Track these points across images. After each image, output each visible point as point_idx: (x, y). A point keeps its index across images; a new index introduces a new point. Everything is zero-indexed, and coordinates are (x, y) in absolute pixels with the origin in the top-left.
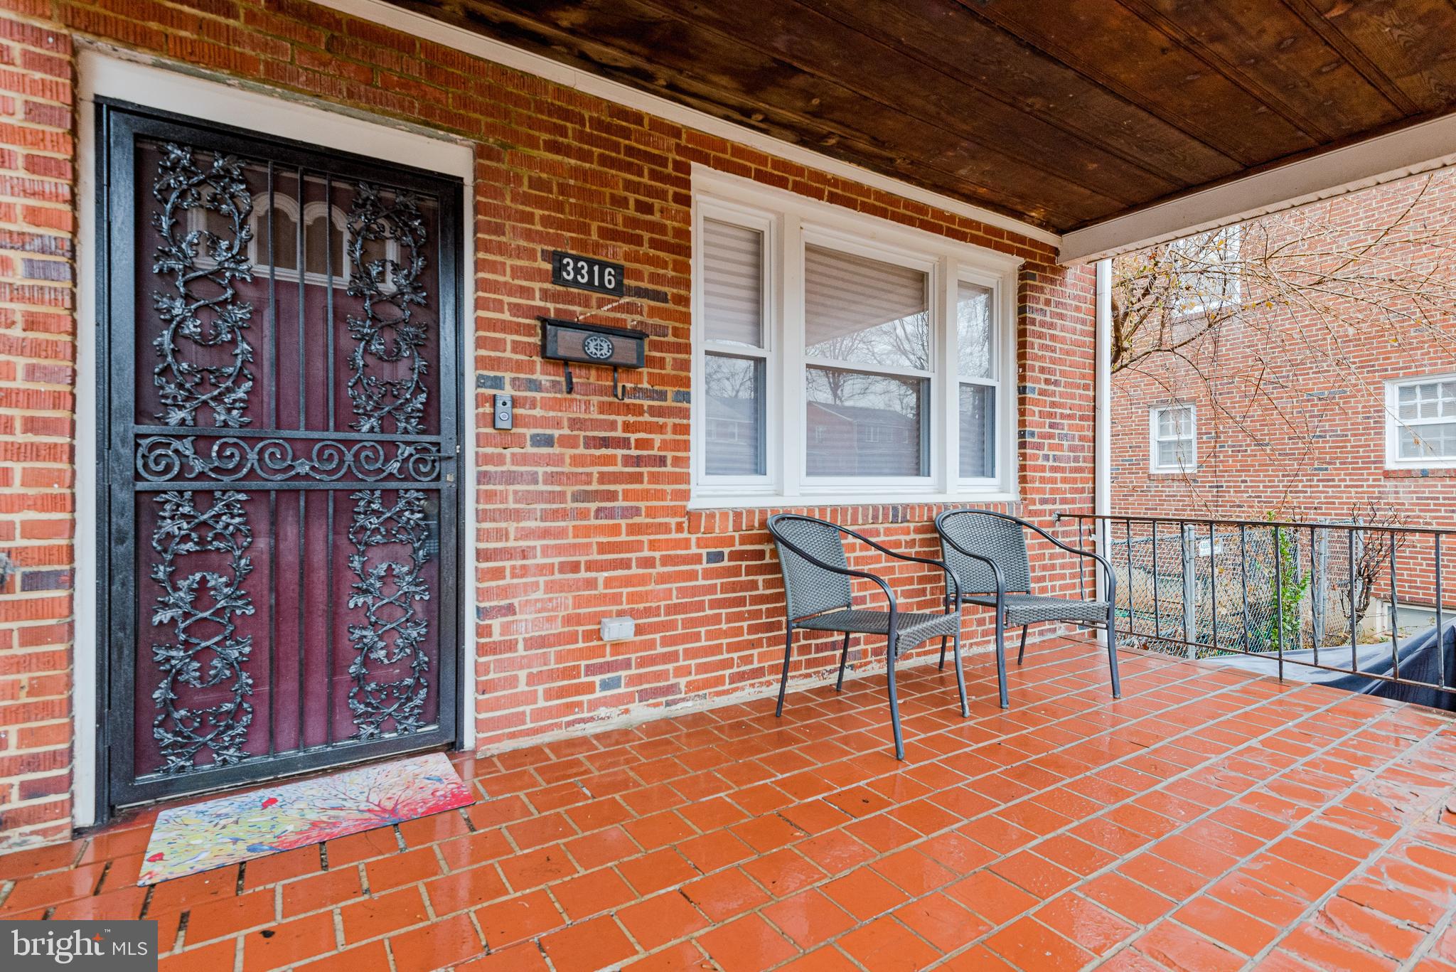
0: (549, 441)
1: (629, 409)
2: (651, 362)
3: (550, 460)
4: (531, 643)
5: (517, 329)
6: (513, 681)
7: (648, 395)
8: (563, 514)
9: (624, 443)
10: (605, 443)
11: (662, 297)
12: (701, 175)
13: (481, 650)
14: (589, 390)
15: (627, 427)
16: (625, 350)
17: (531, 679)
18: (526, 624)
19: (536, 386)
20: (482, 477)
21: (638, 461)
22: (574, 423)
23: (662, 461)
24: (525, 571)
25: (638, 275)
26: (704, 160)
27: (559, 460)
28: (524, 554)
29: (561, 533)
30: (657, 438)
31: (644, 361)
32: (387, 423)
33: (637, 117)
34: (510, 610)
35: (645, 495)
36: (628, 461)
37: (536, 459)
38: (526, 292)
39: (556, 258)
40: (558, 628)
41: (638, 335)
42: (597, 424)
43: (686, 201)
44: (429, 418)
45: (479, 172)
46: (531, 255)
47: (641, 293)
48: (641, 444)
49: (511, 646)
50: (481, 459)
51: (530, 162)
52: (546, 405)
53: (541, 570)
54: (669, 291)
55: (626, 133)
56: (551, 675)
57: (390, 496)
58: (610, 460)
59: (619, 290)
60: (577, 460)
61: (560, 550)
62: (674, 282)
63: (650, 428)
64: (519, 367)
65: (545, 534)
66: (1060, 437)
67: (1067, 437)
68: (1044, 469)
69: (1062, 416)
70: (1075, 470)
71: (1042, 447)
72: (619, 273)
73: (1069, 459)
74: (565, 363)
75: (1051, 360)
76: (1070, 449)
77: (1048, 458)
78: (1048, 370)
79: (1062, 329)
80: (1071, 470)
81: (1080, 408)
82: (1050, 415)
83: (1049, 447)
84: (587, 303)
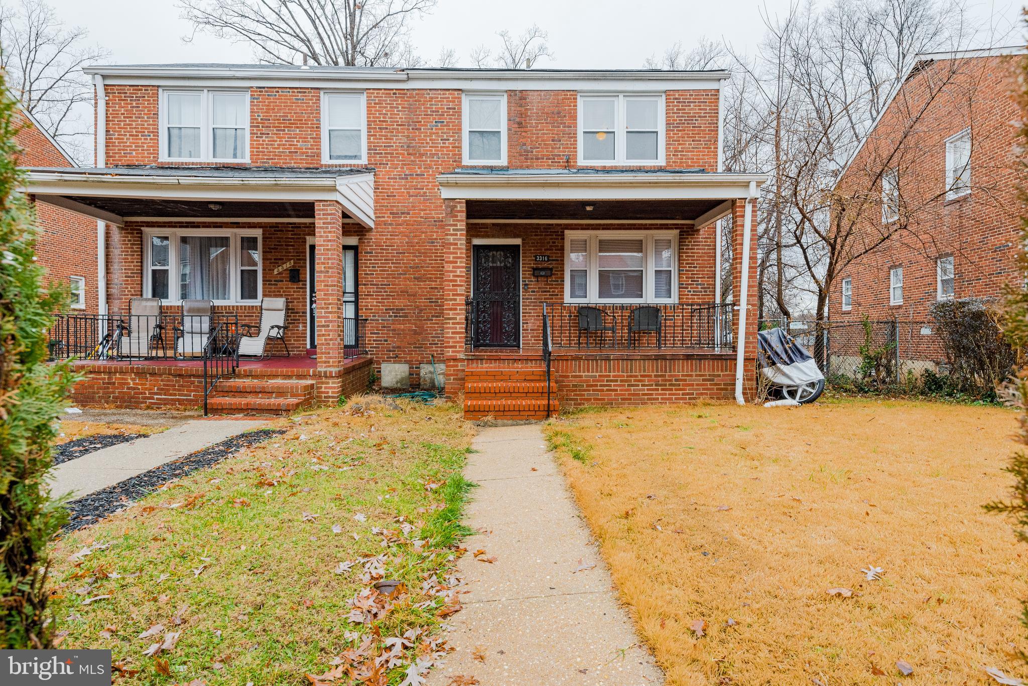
0: (534, 292)
1: (550, 285)
2: (555, 274)
3: (534, 295)
4: (531, 330)
5: (529, 271)
6: (528, 337)
7: (554, 281)
8: (537, 306)
9: (549, 292)
10: (545, 292)
11: (558, 260)
12: (567, 232)
13: (523, 330)
14: (542, 281)
15: (550, 288)
16: (549, 273)
17: (531, 337)
18: (530, 326)
19: (532, 281)
20: (523, 299)
21: (552, 295)
22: (539, 288)
23: (557, 295)
24: (529, 316)
25: (553, 257)
26: (567, 229)
27: (536, 295)
28: (530, 313)
29: (536, 309)
30: (556, 290)
31: (552, 274)
32: (508, 290)
33: (552, 225)
34: (527, 323)
35: (555, 302)
36: (550, 295)
37: (532, 295)
38: (530, 264)
39: (536, 257)
40: (536, 328)
41: (551, 269)
42: (543, 288)
43: (563, 239)
44: (514, 288)
45: (523, 243)
46: (531, 257)
47: (553, 260)
48: (553, 292)
49: (528, 330)
50: (523, 295)
51: (531, 239)
53: (533, 316)
55: (550, 229)
56: (535, 337)
57: (509, 302)
58: (546, 295)
59: (548, 260)
60: (540, 295)
61: (536, 313)
62: (560, 257)
63: (555, 288)
64: (529, 278)
65: (534, 309)
66: (696, 284)
67: (700, 284)
68: (688, 295)
69: (697, 278)
70: (705, 295)
71: (688, 288)
72: (548, 257)
73: (701, 292)
74: (537, 277)
75: (692, 260)
76: (702, 288)
77: (690, 292)
78: (691, 264)
79: (697, 249)
80: (702, 295)
81: (707, 274)
82: (692, 278)
83: (691, 288)
84: (541, 264)
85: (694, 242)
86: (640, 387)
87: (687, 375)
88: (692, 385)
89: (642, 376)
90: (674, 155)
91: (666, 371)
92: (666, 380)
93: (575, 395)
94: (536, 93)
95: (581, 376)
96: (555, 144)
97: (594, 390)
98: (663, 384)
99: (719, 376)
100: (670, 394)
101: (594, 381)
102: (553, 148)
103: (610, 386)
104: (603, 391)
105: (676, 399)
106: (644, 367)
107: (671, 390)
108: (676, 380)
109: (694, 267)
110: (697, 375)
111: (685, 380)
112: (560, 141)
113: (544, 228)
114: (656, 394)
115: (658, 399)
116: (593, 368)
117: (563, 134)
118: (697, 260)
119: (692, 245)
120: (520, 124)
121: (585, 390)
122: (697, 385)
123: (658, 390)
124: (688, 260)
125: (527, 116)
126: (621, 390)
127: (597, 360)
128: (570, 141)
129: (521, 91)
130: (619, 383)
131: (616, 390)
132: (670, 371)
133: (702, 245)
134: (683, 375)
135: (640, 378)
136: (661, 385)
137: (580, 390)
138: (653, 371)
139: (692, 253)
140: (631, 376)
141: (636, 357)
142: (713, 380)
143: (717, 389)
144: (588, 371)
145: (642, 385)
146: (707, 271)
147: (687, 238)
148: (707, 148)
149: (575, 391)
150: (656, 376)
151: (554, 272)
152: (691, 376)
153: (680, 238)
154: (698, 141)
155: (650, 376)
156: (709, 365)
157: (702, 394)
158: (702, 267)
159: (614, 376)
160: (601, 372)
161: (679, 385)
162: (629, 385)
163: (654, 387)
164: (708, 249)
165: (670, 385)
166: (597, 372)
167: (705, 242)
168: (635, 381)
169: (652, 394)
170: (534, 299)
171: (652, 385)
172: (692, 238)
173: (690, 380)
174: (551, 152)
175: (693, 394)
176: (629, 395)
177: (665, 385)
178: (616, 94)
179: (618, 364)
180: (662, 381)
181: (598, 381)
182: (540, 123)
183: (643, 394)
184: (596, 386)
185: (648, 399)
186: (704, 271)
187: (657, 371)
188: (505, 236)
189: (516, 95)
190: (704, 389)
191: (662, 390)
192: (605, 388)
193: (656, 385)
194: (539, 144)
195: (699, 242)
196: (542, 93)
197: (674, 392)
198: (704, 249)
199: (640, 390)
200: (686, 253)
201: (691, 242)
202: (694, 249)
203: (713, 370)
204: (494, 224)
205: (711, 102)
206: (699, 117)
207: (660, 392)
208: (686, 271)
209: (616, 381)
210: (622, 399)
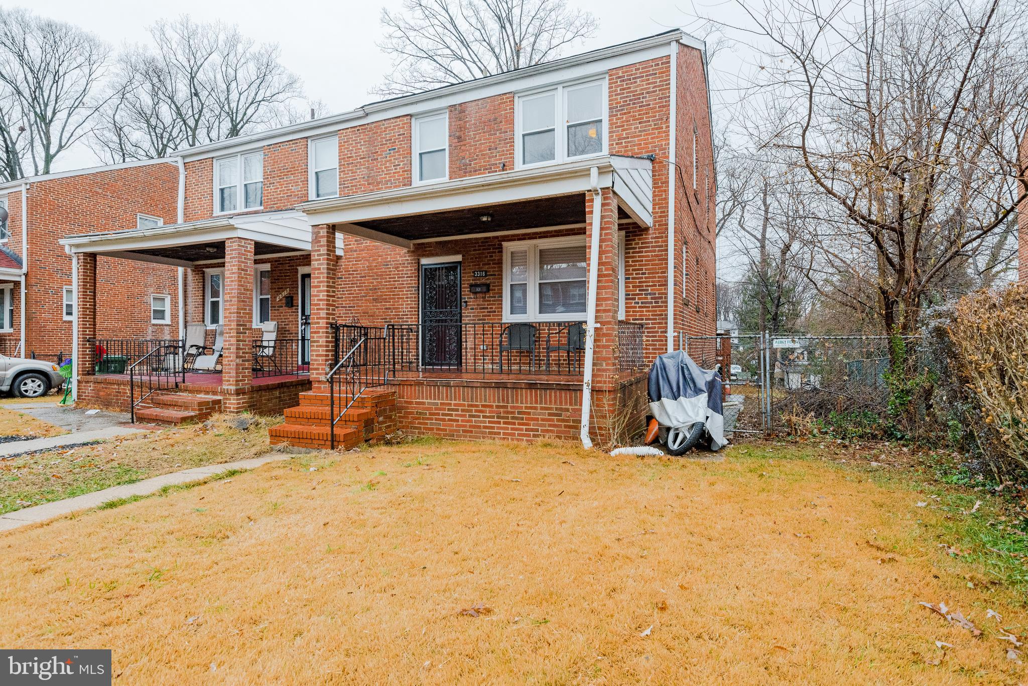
0: (473, 309)
1: (488, 301)
2: (492, 290)
3: (473, 313)
4: (470, 348)
5: (468, 288)
6: (467, 356)
7: (492, 297)
9: (487, 308)
10: (483, 308)
11: (495, 275)
12: (505, 244)
13: (463, 348)
14: (480, 298)
15: (488, 305)
16: (484, 289)
17: (471, 356)
18: (469, 345)
19: (471, 298)
20: (463, 316)
21: (490, 312)
22: (478, 305)
23: (495, 312)
24: (469, 334)
25: (489, 272)
26: (504, 241)
28: (469, 331)
31: (489, 290)
32: (451, 307)
33: (490, 238)
35: (491, 319)
36: (488, 312)
37: (471, 313)
38: (469, 280)
39: (474, 272)
41: (488, 286)
42: (482, 305)
43: (501, 252)
44: (456, 306)
45: (463, 260)
46: (470, 273)
47: (491, 275)
48: (491, 308)
50: (463, 313)
51: (470, 255)
52: (474, 302)
53: (472, 334)
54: (496, 273)
55: (487, 242)
56: (474, 356)
57: (451, 320)
58: (484, 312)
59: (486, 276)
60: (478, 312)
62: (498, 271)
63: (492, 304)
64: (468, 295)
66: (646, 294)
67: (650, 294)
68: (635, 307)
69: (647, 286)
70: (656, 307)
71: (634, 299)
72: (486, 272)
73: (651, 303)
74: (475, 293)
75: (640, 265)
76: (652, 298)
77: (638, 303)
78: (638, 270)
79: (646, 252)
80: (653, 307)
81: (659, 281)
82: (639, 286)
83: (639, 299)
84: (479, 280)
85: (642, 244)
86: (481, 419)
87: (531, 408)
88: (537, 419)
89: (483, 406)
90: (617, 144)
91: (508, 403)
92: (508, 412)
93: (419, 423)
94: (474, 104)
95: (423, 403)
96: (491, 153)
97: (436, 419)
98: (505, 416)
99: (567, 410)
100: (512, 429)
101: (436, 409)
102: (489, 157)
103: (451, 415)
104: (444, 420)
105: (519, 435)
106: (485, 396)
107: (514, 424)
108: (519, 413)
109: (643, 274)
110: (542, 408)
111: (529, 413)
112: (496, 148)
113: (482, 242)
114: (498, 428)
115: (499, 433)
116: (435, 396)
117: (500, 141)
118: (646, 265)
119: (639, 248)
120: (459, 138)
121: (428, 419)
122: (543, 420)
123: (499, 423)
124: (635, 265)
125: (465, 128)
126: (462, 421)
127: (439, 387)
128: (506, 147)
129: (460, 104)
130: (460, 413)
131: (458, 421)
132: (513, 402)
133: (652, 247)
134: (526, 408)
135: (480, 408)
136: (503, 418)
137: (423, 419)
138: (494, 402)
139: (639, 257)
140: (472, 406)
141: (475, 385)
142: (560, 415)
143: (566, 426)
144: (431, 398)
145: (484, 417)
146: (659, 277)
147: (634, 240)
148: (657, 129)
149: (419, 418)
150: (497, 407)
151: (491, 288)
152: (536, 408)
153: (627, 241)
154: (645, 122)
155: (491, 406)
156: (555, 396)
157: (547, 431)
158: (653, 273)
159: (455, 405)
160: (443, 400)
161: (522, 419)
162: (470, 416)
163: (496, 420)
164: (659, 251)
165: (513, 418)
166: (439, 399)
167: (656, 242)
168: (476, 411)
169: (493, 428)
170: (473, 316)
171: (493, 417)
172: (640, 239)
173: (534, 414)
174: (488, 161)
175: (537, 430)
176: (470, 426)
177: (508, 418)
178: (553, 86)
179: (459, 391)
180: (504, 412)
181: (440, 409)
182: (477, 134)
183: (485, 427)
184: (438, 414)
185: (490, 433)
186: (655, 277)
187: (499, 402)
188: (448, 253)
189: (456, 109)
190: (550, 425)
191: (505, 423)
192: (447, 418)
193: (498, 417)
194: (477, 156)
195: (648, 243)
196: (480, 102)
197: (517, 426)
198: (655, 251)
199: (481, 422)
200: (633, 257)
201: (638, 244)
202: (642, 252)
203: (561, 403)
204: (436, 243)
205: (662, 73)
206: (648, 93)
207: (502, 425)
208: (633, 278)
209: (457, 410)
210: (464, 431)
